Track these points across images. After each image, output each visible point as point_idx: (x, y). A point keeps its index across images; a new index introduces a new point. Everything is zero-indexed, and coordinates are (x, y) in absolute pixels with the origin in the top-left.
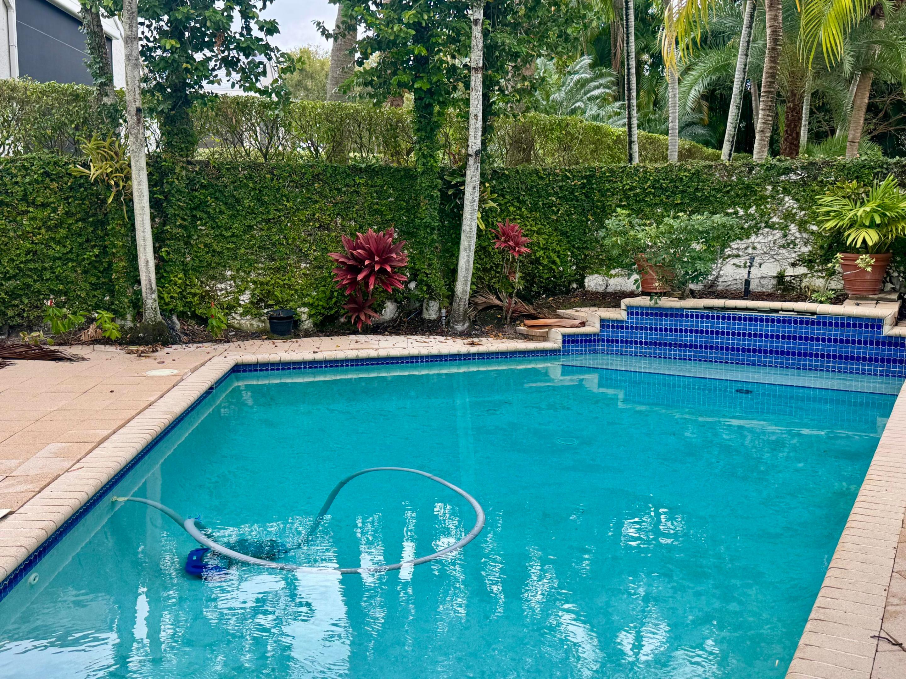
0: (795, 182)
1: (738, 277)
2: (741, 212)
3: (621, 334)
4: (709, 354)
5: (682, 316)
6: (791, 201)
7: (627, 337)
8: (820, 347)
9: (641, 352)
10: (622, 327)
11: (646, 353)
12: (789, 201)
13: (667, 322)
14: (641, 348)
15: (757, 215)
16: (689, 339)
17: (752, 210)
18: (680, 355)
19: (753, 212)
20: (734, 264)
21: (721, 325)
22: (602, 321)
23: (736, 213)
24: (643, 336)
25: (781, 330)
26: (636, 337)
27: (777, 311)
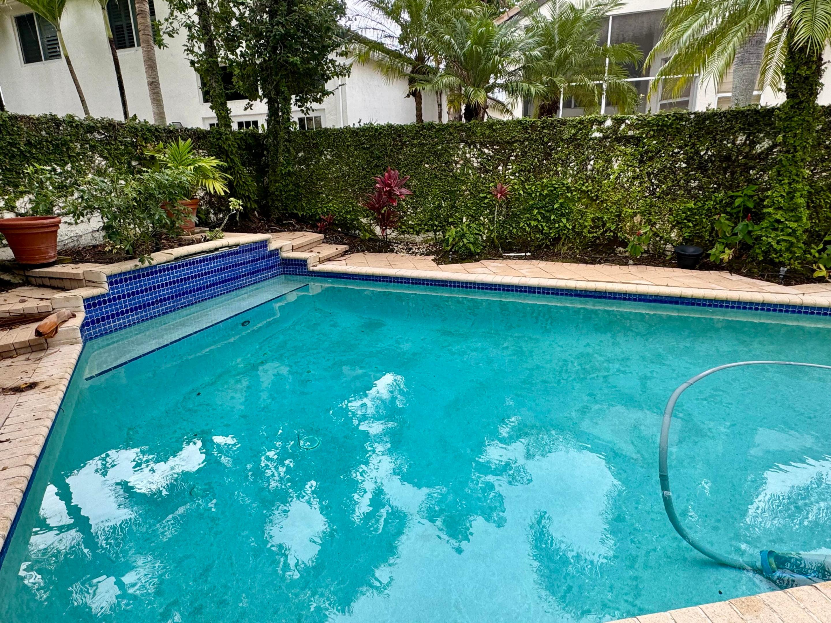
0: (101, 141)
1: (72, 235)
2: (59, 170)
3: (106, 310)
4: (184, 300)
5: (156, 272)
6: (99, 158)
7: (112, 311)
8: (242, 270)
9: (129, 321)
10: (105, 302)
11: (133, 320)
12: (98, 160)
13: (145, 283)
14: (128, 317)
15: (74, 172)
16: (165, 292)
17: (68, 167)
18: (162, 310)
19: (69, 169)
20: (66, 222)
21: (185, 272)
22: (86, 300)
23: (54, 170)
24: (125, 304)
25: (222, 264)
26: (121, 307)
27: (217, 249)
